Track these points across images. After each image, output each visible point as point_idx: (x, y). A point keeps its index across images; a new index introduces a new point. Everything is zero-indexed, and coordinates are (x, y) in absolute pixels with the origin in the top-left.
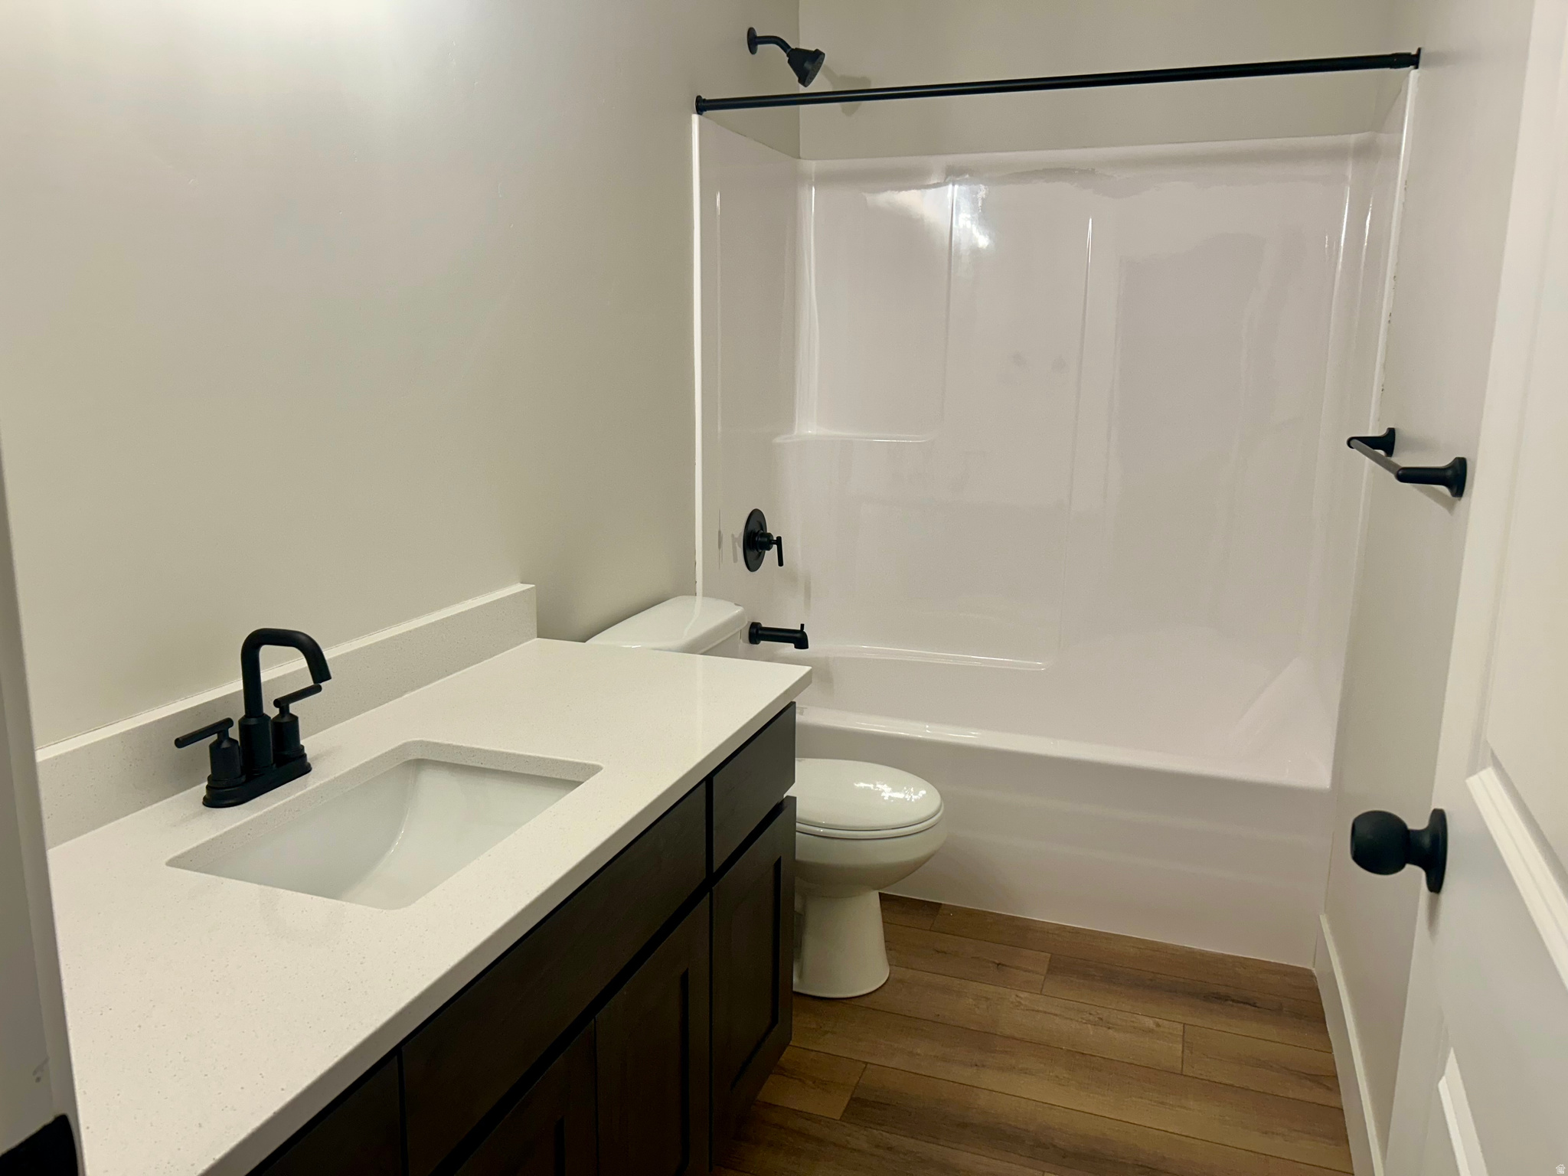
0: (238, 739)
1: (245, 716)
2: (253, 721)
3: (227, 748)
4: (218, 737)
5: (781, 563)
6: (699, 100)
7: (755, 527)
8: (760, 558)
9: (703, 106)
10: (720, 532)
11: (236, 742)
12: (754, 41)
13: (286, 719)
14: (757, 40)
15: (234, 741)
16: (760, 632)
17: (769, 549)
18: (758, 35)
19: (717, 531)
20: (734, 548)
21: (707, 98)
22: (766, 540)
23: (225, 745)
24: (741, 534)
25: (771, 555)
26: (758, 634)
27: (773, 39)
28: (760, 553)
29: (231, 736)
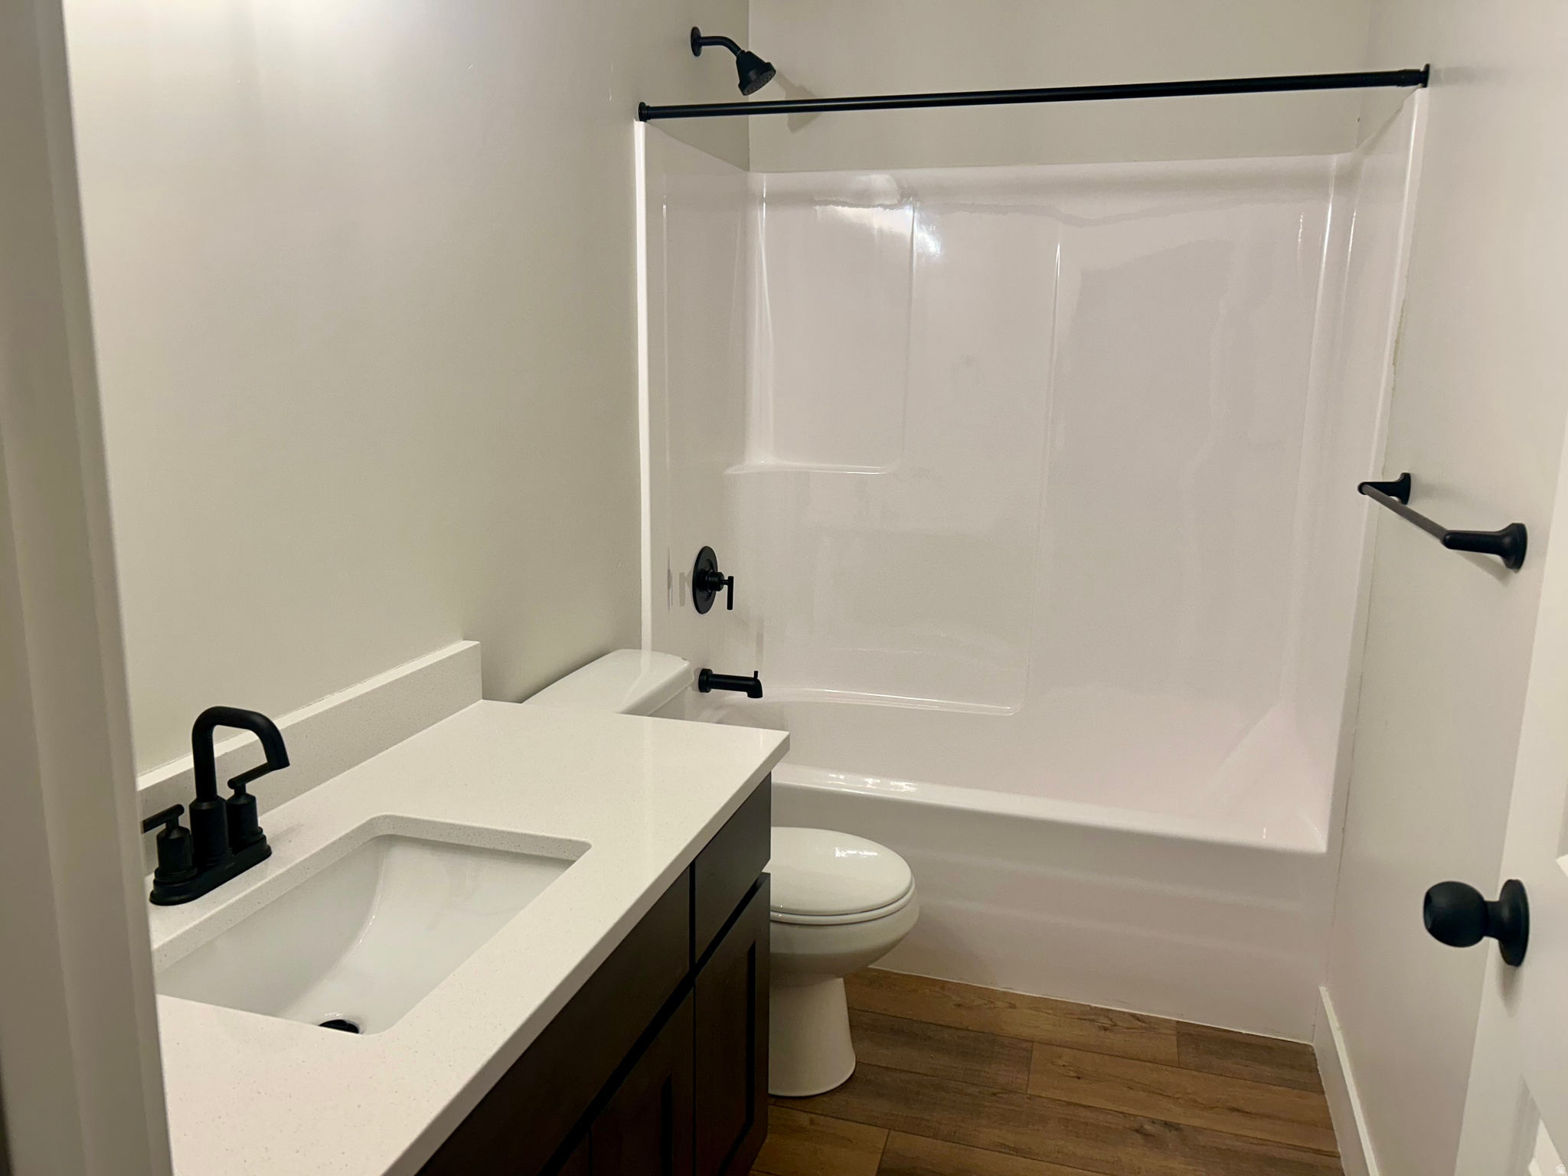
0: (189, 828)
1: (196, 800)
2: (205, 806)
3: (175, 839)
4: (167, 825)
5: (730, 607)
6: (642, 107)
7: (703, 565)
8: (710, 599)
9: (646, 113)
10: (669, 571)
11: (187, 830)
12: (698, 42)
13: (242, 801)
14: (701, 41)
15: (185, 830)
16: (710, 679)
17: (719, 589)
18: (703, 35)
19: (666, 570)
20: (682, 588)
21: (651, 105)
22: (716, 579)
23: (175, 835)
24: (689, 573)
25: (721, 595)
26: (708, 681)
27: (723, 40)
28: (711, 594)
29: (181, 824)
